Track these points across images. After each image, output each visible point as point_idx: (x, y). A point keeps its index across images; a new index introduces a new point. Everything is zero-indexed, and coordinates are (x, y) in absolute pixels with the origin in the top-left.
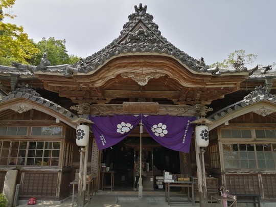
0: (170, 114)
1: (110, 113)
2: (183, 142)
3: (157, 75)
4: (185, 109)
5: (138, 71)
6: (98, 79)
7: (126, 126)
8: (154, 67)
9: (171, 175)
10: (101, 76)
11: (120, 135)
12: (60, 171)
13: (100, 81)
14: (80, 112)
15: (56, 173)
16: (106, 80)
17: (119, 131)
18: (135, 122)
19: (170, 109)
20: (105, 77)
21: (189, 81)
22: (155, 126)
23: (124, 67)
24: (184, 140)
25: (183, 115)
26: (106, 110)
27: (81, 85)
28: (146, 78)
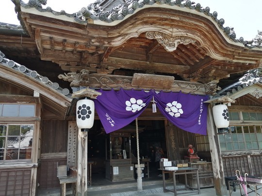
0: (183, 91)
1: (114, 86)
2: (200, 124)
3: (187, 40)
4: (197, 87)
5: (167, 32)
6: (118, 35)
7: (136, 103)
8: (186, 29)
9: (170, 162)
10: (122, 32)
11: (131, 114)
12: (34, 166)
13: (120, 38)
14: (75, 82)
15: (28, 170)
16: (127, 38)
17: (128, 109)
18: (146, 98)
19: (183, 86)
20: (127, 34)
21: (219, 52)
22: (169, 105)
23: (152, 23)
24: (199, 121)
25: (196, 93)
26: (110, 83)
27: (93, 41)
28: (176, 43)
